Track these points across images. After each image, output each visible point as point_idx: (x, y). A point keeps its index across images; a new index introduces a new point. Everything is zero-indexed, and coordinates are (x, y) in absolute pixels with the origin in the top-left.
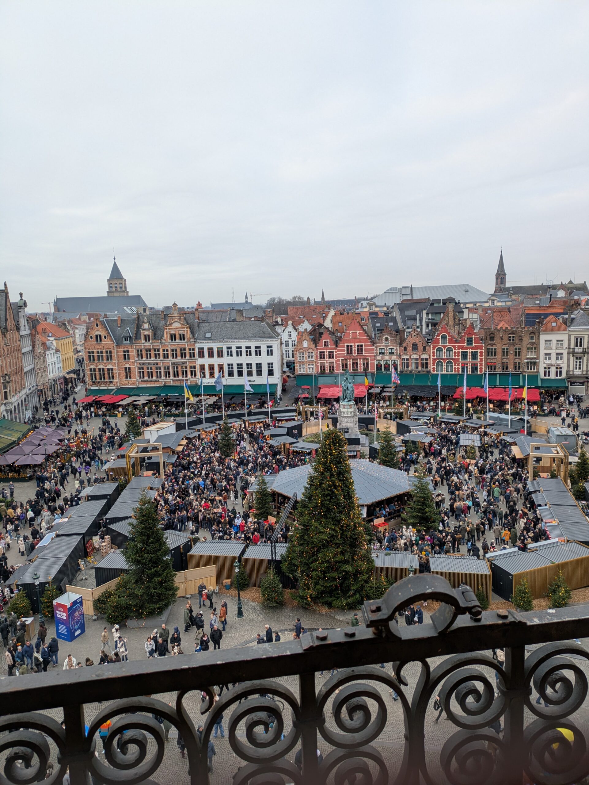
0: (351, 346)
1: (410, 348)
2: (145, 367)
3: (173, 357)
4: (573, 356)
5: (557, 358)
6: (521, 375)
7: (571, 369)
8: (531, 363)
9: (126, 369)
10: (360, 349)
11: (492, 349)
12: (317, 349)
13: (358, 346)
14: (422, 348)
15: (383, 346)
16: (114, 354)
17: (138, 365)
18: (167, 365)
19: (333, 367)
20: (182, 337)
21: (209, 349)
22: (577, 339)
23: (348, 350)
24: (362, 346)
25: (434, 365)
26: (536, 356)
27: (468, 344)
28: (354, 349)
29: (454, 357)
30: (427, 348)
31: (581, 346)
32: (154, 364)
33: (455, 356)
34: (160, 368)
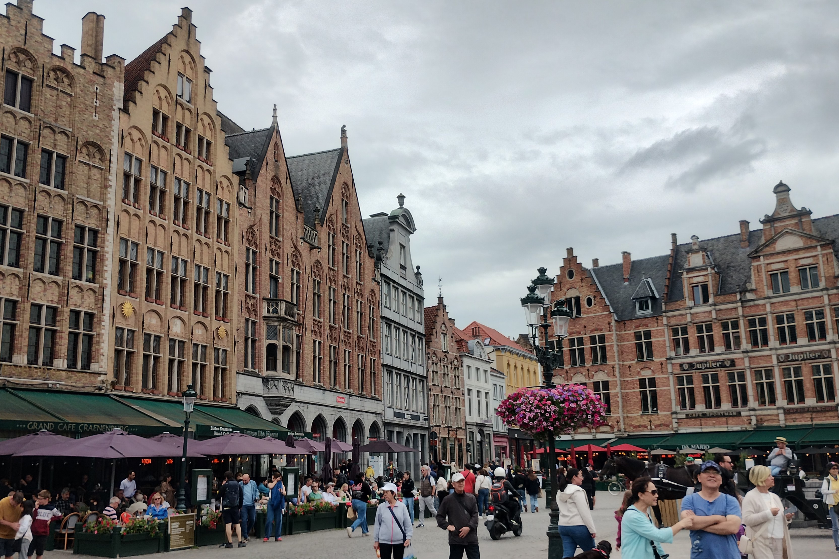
2: (697, 376)
3: (783, 340)
9: (642, 383)
16: (612, 344)
17: (677, 370)
18: (763, 364)
20: (809, 277)
32: (723, 366)
34: (742, 377)
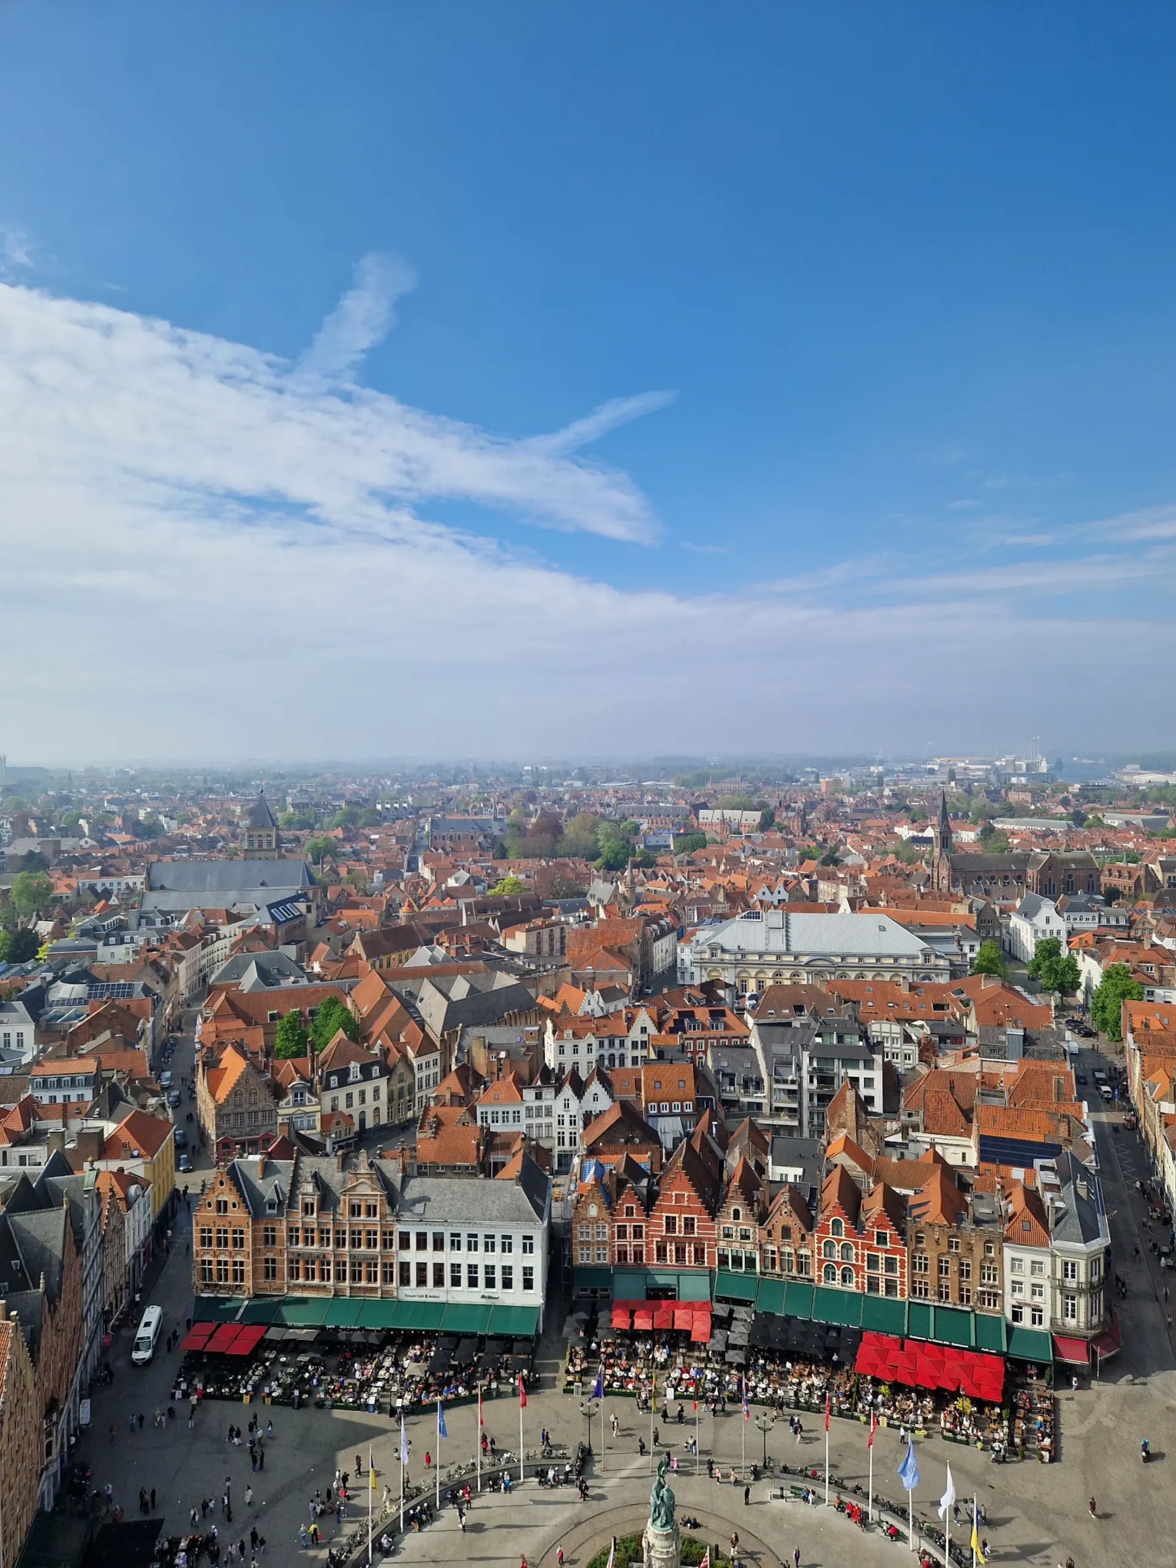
0: (674, 1218)
1: (777, 1233)
2: (301, 1260)
3: (353, 1245)
4: (1061, 1293)
5: (1034, 1293)
6: (972, 1316)
7: (1059, 1316)
8: (989, 1294)
9: (267, 1261)
10: (689, 1224)
11: (920, 1258)
12: (614, 1221)
13: (686, 1219)
14: (799, 1236)
15: (731, 1223)
16: (248, 1236)
17: (290, 1256)
18: (340, 1258)
19: (641, 1252)
20: (371, 1210)
21: (418, 1234)
22: (1066, 1264)
23: (668, 1224)
24: (693, 1219)
25: (820, 1270)
26: (997, 1283)
27: (878, 1243)
28: (680, 1223)
29: (854, 1262)
30: (808, 1237)
31: (1073, 1276)
32: (318, 1256)
33: (857, 1260)
34: (328, 1264)
